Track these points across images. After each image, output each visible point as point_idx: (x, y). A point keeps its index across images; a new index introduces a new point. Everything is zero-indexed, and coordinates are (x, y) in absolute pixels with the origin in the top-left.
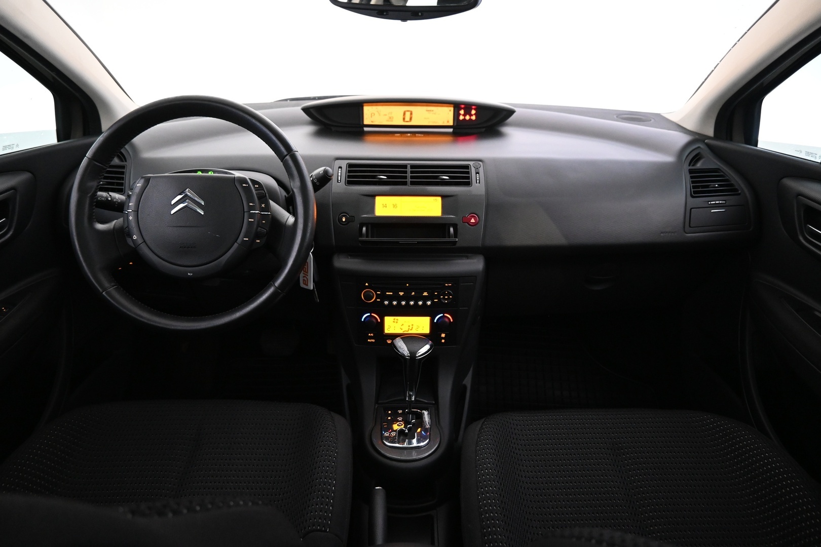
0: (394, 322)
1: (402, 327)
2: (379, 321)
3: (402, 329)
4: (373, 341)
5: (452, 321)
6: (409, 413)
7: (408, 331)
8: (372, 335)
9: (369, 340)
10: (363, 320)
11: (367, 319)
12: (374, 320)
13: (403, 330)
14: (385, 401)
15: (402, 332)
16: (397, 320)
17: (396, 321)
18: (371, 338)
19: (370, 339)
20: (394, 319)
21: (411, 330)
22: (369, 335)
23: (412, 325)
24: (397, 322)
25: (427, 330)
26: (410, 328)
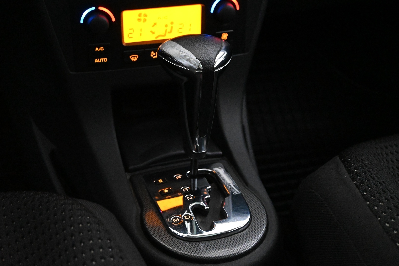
0: (139, 20)
1: (154, 29)
2: (114, 20)
3: (153, 33)
4: (105, 60)
5: (238, 8)
6: (192, 176)
7: (164, 36)
8: (102, 49)
9: (96, 61)
10: (82, 22)
11: (91, 19)
12: (105, 19)
13: (156, 35)
14: (141, 165)
15: (153, 39)
16: (145, 15)
17: (142, 18)
18: (100, 55)
19: (99, 58)
20: (140, 15)
21: (170, 32)
22: (97, 49)
23: (172, 23)
24: (145, 20)
25: (197, 30)
26: (169, 30)
